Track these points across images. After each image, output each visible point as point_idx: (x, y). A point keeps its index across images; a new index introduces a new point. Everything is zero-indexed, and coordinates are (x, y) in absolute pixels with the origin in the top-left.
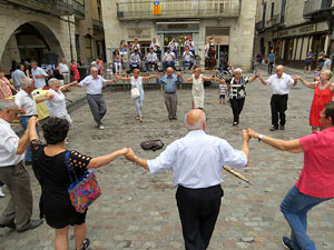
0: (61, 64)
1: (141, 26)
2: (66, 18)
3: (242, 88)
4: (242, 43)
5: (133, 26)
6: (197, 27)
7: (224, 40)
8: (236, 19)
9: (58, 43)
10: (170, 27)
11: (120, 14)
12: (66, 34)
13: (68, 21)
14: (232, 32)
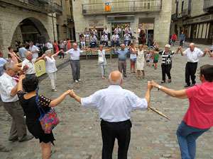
1: (97, 18)
2: (50, 14)
3: (169, 57)
4: (163, 28)
5: (92, 18)
6: (133, 18)
7: (150, 27)
8: (159, 12)
9: (45, 30)
10: (116, 18)
11: (84, 11)
12: (51, 25)
13: (52, 17)
14: (156, 22)
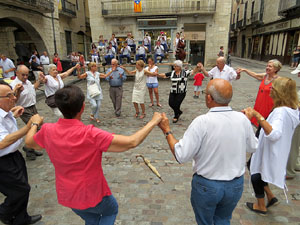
0: (43, 57)
1: (124, 23)
2: (49, 15)
5: (117, 23)
6: (175, 24)
7: (200, 36)
8: (211, 16)
10: (150, 23)
11: (104, 12)
13: (53, 18)
14: (208, 28)
